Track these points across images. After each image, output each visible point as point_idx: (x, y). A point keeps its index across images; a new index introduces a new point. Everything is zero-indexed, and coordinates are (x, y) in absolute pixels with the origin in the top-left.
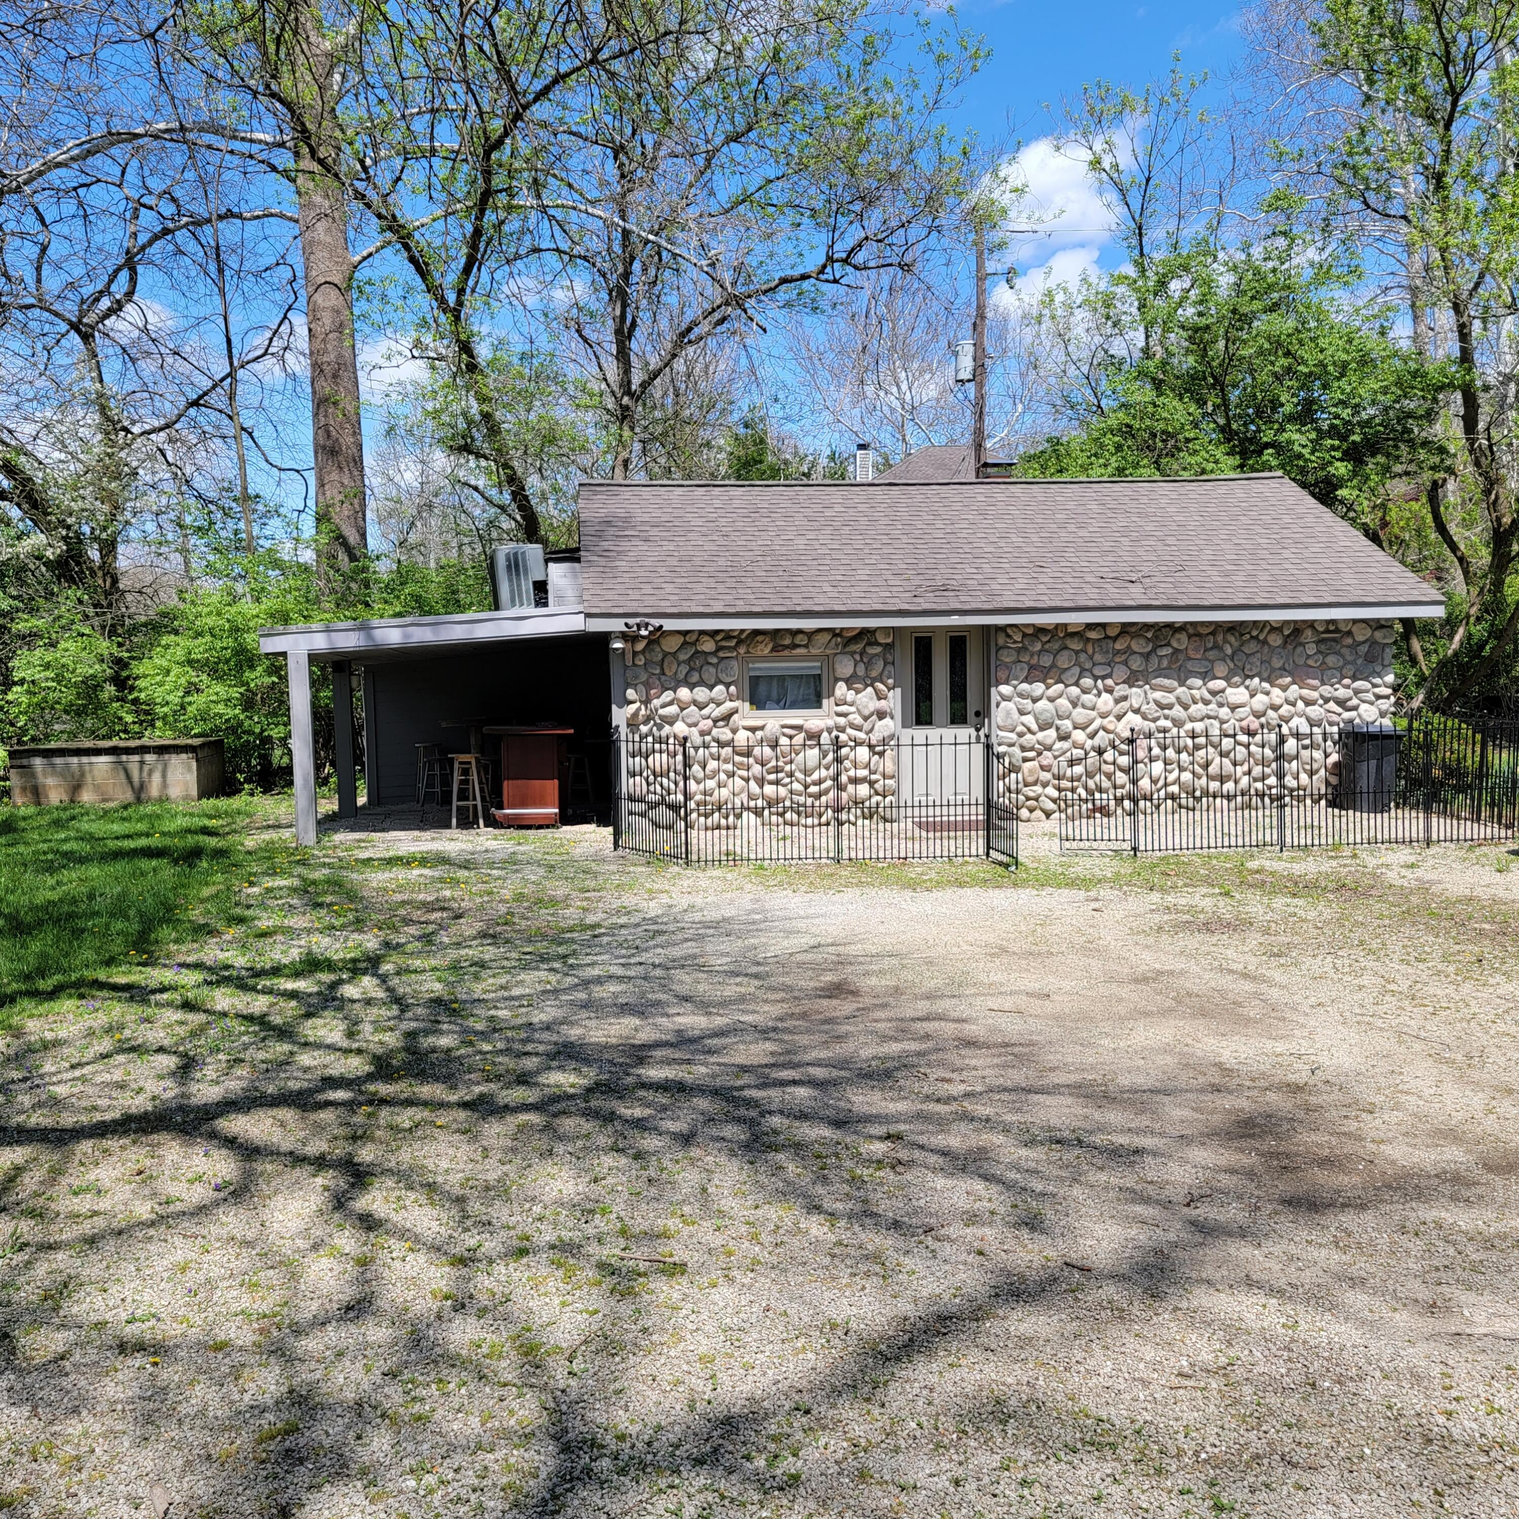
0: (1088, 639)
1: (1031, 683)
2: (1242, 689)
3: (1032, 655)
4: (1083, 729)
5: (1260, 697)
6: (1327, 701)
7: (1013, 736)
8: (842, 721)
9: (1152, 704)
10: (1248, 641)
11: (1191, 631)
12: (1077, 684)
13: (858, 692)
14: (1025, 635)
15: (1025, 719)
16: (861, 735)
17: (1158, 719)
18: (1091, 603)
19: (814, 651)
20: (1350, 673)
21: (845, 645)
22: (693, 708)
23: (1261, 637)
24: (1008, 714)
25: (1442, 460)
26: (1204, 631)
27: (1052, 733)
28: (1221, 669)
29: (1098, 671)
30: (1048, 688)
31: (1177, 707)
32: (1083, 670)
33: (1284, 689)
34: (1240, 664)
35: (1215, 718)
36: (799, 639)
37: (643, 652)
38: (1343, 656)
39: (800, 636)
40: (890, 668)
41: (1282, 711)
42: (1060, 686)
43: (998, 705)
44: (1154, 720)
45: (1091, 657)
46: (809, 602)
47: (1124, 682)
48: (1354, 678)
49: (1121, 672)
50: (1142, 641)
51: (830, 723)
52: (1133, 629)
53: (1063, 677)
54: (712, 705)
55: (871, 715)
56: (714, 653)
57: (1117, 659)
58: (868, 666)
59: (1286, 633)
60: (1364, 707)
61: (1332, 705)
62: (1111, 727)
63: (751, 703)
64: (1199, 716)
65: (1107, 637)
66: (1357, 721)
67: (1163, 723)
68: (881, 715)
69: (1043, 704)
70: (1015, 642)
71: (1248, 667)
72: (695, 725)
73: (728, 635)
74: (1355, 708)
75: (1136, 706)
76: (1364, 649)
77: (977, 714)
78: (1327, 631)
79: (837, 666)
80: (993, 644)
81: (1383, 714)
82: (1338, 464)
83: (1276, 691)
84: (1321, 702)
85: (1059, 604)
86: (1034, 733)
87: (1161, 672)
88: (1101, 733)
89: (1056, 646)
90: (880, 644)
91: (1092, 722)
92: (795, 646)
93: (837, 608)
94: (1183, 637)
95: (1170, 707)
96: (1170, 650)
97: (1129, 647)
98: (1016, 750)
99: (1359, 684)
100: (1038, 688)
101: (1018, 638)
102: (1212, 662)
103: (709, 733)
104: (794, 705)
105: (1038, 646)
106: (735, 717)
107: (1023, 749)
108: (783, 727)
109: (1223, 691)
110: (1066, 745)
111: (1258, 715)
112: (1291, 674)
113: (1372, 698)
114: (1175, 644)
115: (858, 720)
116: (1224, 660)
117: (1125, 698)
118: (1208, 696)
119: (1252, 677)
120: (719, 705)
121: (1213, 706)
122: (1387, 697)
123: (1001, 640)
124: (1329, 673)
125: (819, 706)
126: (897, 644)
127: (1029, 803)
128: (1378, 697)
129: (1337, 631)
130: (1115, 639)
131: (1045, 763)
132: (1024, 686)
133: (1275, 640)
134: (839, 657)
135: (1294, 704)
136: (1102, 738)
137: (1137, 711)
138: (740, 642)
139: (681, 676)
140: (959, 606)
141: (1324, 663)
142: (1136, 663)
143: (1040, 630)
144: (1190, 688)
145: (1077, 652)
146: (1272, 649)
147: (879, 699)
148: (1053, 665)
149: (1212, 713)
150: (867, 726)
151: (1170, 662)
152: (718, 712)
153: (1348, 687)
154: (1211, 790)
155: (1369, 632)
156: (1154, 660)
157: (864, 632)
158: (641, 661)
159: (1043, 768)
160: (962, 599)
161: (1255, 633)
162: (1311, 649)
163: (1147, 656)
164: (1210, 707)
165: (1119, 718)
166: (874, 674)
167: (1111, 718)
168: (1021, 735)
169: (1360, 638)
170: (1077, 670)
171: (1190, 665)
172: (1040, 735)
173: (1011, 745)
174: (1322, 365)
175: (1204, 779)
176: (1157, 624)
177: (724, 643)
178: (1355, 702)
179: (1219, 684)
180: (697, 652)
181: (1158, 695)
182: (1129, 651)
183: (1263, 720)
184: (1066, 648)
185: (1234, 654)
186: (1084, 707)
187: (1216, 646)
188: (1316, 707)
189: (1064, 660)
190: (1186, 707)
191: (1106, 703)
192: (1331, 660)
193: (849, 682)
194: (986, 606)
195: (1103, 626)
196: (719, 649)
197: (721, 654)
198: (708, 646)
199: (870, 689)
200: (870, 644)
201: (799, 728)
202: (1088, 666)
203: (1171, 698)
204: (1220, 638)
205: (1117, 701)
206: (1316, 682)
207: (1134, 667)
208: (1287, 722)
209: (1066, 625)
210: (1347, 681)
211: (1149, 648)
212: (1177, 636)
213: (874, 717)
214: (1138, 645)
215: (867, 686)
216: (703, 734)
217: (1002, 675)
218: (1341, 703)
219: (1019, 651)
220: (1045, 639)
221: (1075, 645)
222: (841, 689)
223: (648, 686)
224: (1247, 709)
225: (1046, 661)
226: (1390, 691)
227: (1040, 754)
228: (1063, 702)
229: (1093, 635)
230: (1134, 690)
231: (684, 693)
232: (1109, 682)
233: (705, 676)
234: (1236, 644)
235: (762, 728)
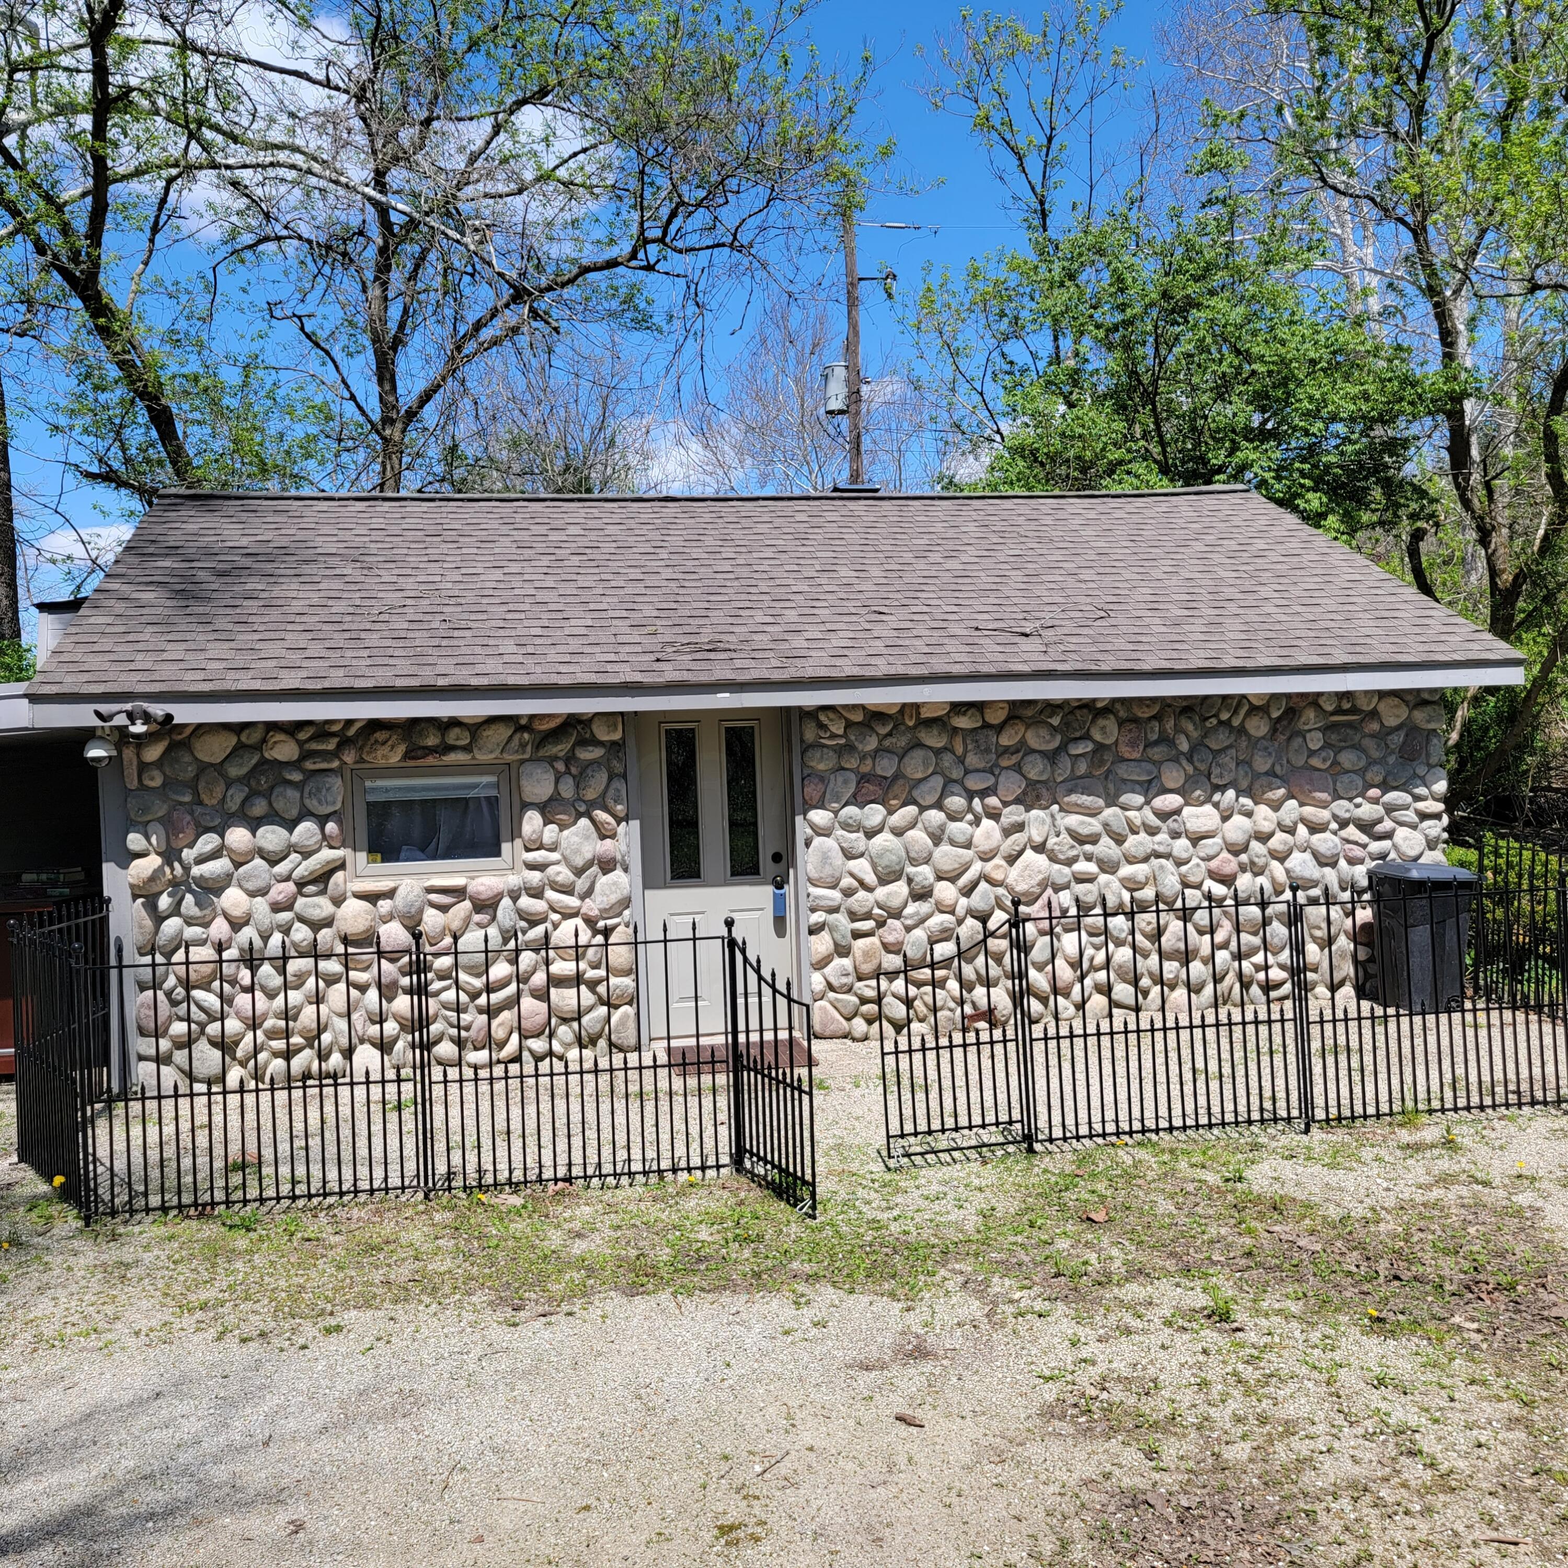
0: (955, 730)
1: (861, 806)
2: (1208, 808)
3: (863, 758)
4: (953, 880)
5: (1238, 820)
6: (1343, 824)
7: (836, 895)
8: (535, 877)
9: (1064, 835)
10: (1214, 729)
11: (1122, 714)
12: (939, 805)
13: (563, 827)
14: (849, 725)
15: (853, 865)
16: (572, 902)
17: (1074, 860)
18: (956, 669)
19: (482, 757)
20: (1378, 779)
21: (539, 745)
22: (258, 861)
23: (1236, 722)
24: (825, 857)
25: (1422, 508)
26: (1144, 713)
27: (900, 889)
28: (1173, 776)
29: (974, 783)
30: (891, 813)
31: (1105, 840)
32: (948, 781)
33: (1276, 806)
34: (1203, 767)
35: (1167, 856)
36: (454, 736)
37: (159, 764)
38: (1364, 751)
39: (456, 731)
40: (618, 784)
41: (1274, 843)
42: (912, 810)
43: (808, 844)
44: (1070, 862)
45: (961, 760)
46: (465, 671)
47: (1017, 801)
48: (1386, 787)
49: (1012, 785)
50: (1044, 732)
51: (514, 880)
52: (1029, 713)
53: (915, 793)
54: (295, 857)
55: (589, 864)
56: (295, 765)
57: (1005, 763)
58: (579, 781)
59: (1275, 714)
60: (1402, 833)
61: (1352, 832)
62: (998, 876)
63: (371, 851)
64: (1141, 853)
65: (986, 726)
66: (1393, 855)
67: (1082, 866)
68: (607, 865)
69: (884, 839)
70: (834, 736)
71: (1216, 771)
72: (263, 892)
73: (322, 729)
74: (1389, 835)
75: (1038, 839)
76: (1397, 739)
77: (777, 858)
78: (1339, 711)
79: (524, 782)
80: (795, 740)
81: (1431, 845)
82: (1310, 495)
83: (1262, 811)
84: (1334, 826)
85: (901, 670)
86: (870, 890)
87: (1076, 784)
88: (983, 885)
89: (901, 741)
90: (601, 744)
91: (966, 867)
92: (449, 749)
93: (511, 680)
94: (1110, 724)
95: (1093, 839)
96: (1090, 747)
97: (1023, 742)
98: (841, 919)
99: (1394, 796)
100: (874, 814)
101: (837, 728)
102: (1158, 764)
103: (289, 907)
104: (450, 853)
105: (872, 743)
106: (339, 876)
107: (854, 916)
108: (430, 890)
109: (1178, 812)
110: (924, 907)
111: (1236, 850)
112: (1284, 781)
113: (1411, 816)
114: (1098, 737)
115: (563, 874)
116: (1175, 760)
117: (1020, 827)
118: (1154, 821)
119: (1222, 789)
120: (306, 855)
121: (1163, 837)
122: (1437, 816)
123: (810, 734)
124: (1346, 778)
125: (498, 854)
126: (631, 743)
127: (865, 1008)
128: (1424, 816)
129: (1354, 710)
130: (999, 729)
131: (890, 939)
132: (851, 810)
133: (1258, 727)
134: (527, 768)
135: (1292, 831)
136: (985, 895)
137: (1040, 848)
138: (345, 742)
139: (233, 805)
140: (730, 675)
141: (1335, 763)
142: (1036, 769)
143: (874, 716)
144: (1124, 809)
145: (938, 752)
146: (1254, 743)
147: (603, 837)
148: (898, 776)
149: (1161, 849)
150: (581, 884)
151: (1092, 765)
152: (307, 867)
153: (1376, 801)
154: (1167, 976)
155: (1404, 713)
156: (1065, 763)
157: (572, 722)
158: (155, 780)
159: (887, 948)
160: (738, 664)
161: (1225, 716)
162: (1315, 741)
163: (1052, 757)
164: (1158, 838)
165: (1012, 860)
166: (590, 794)
167: (998, 861)
168: (848, 893)
169: (1391, 722)
170: (938, 781)
171: (1122, 771)
172: (881, 893)
173: (834, 910)
174: (1283, 362)
175: (1155, 957)
176: (1067, 702)
177: (314, 746)
178: (1387, 825)
179: (1171, 801)
180: (263, 761)
181: (1073, 820)
182: (1022, 748)
183: (1244, 858)
184: (920, 745)
185: (1193, 749)
186: (953, 843)
187: (1165, 740)
188: (1327, 835)
189: (915, 766)
190: (1119, 840)
191: (988, 836)
192: (1348, 759)
193: (548, 811)
194: (776, 676)
195: (979, 707)
196: (306, 755)
197: (309, 765)
198: (285, 750)
199: (584, 822)
200: (583, 742)
201: (459, 893)
202: (956, 774)
203: (1093, 825)
204: (1170, 725)
205: (1007, 832)
206: (1324, 796)
207: (1033, 775)
208: (1282, 860)
209: (917, 706)
210: (1374, 792)
211: (1056, 743)
212: (1101, 722)
213: (595, 869)
214: (1037, 739)
215: (579, 815)
216: (276, 908)
217: (812, 791)
218: (1366, 827)
219: (840, 751)
220: (883, 731)
221: (935, 740)
222: (532, 822)
223: (170, 826)
224: (1218, 840)
225: (886, 766)
226: (1441, 807)
227: (881, 924)
228: (918, 836)
229: (963, 722)
230: (1035, 813)
231: (238, 836)
232: (993, 801)
233: (279, 805)
234: (1195, 734)
235: (390, 894)
